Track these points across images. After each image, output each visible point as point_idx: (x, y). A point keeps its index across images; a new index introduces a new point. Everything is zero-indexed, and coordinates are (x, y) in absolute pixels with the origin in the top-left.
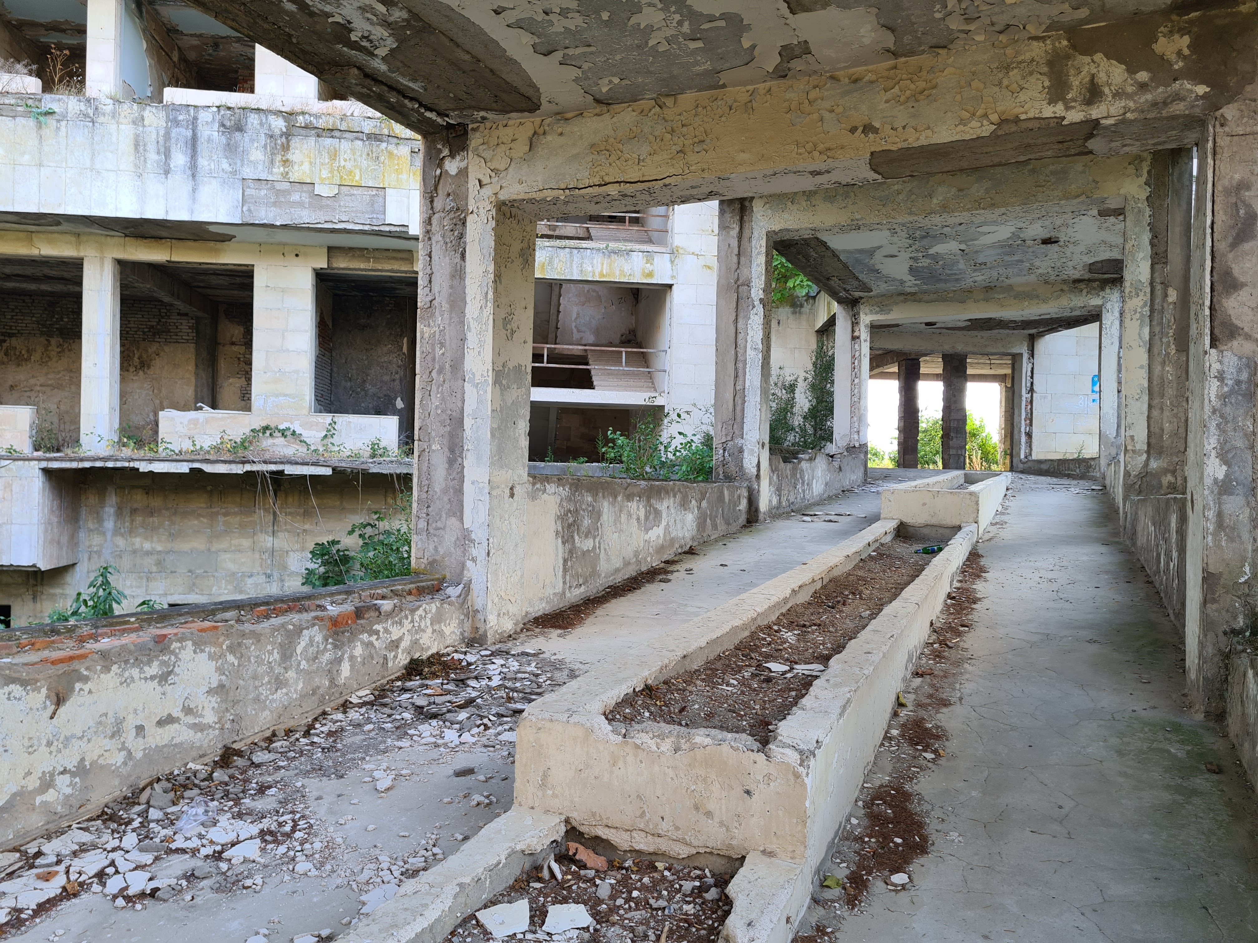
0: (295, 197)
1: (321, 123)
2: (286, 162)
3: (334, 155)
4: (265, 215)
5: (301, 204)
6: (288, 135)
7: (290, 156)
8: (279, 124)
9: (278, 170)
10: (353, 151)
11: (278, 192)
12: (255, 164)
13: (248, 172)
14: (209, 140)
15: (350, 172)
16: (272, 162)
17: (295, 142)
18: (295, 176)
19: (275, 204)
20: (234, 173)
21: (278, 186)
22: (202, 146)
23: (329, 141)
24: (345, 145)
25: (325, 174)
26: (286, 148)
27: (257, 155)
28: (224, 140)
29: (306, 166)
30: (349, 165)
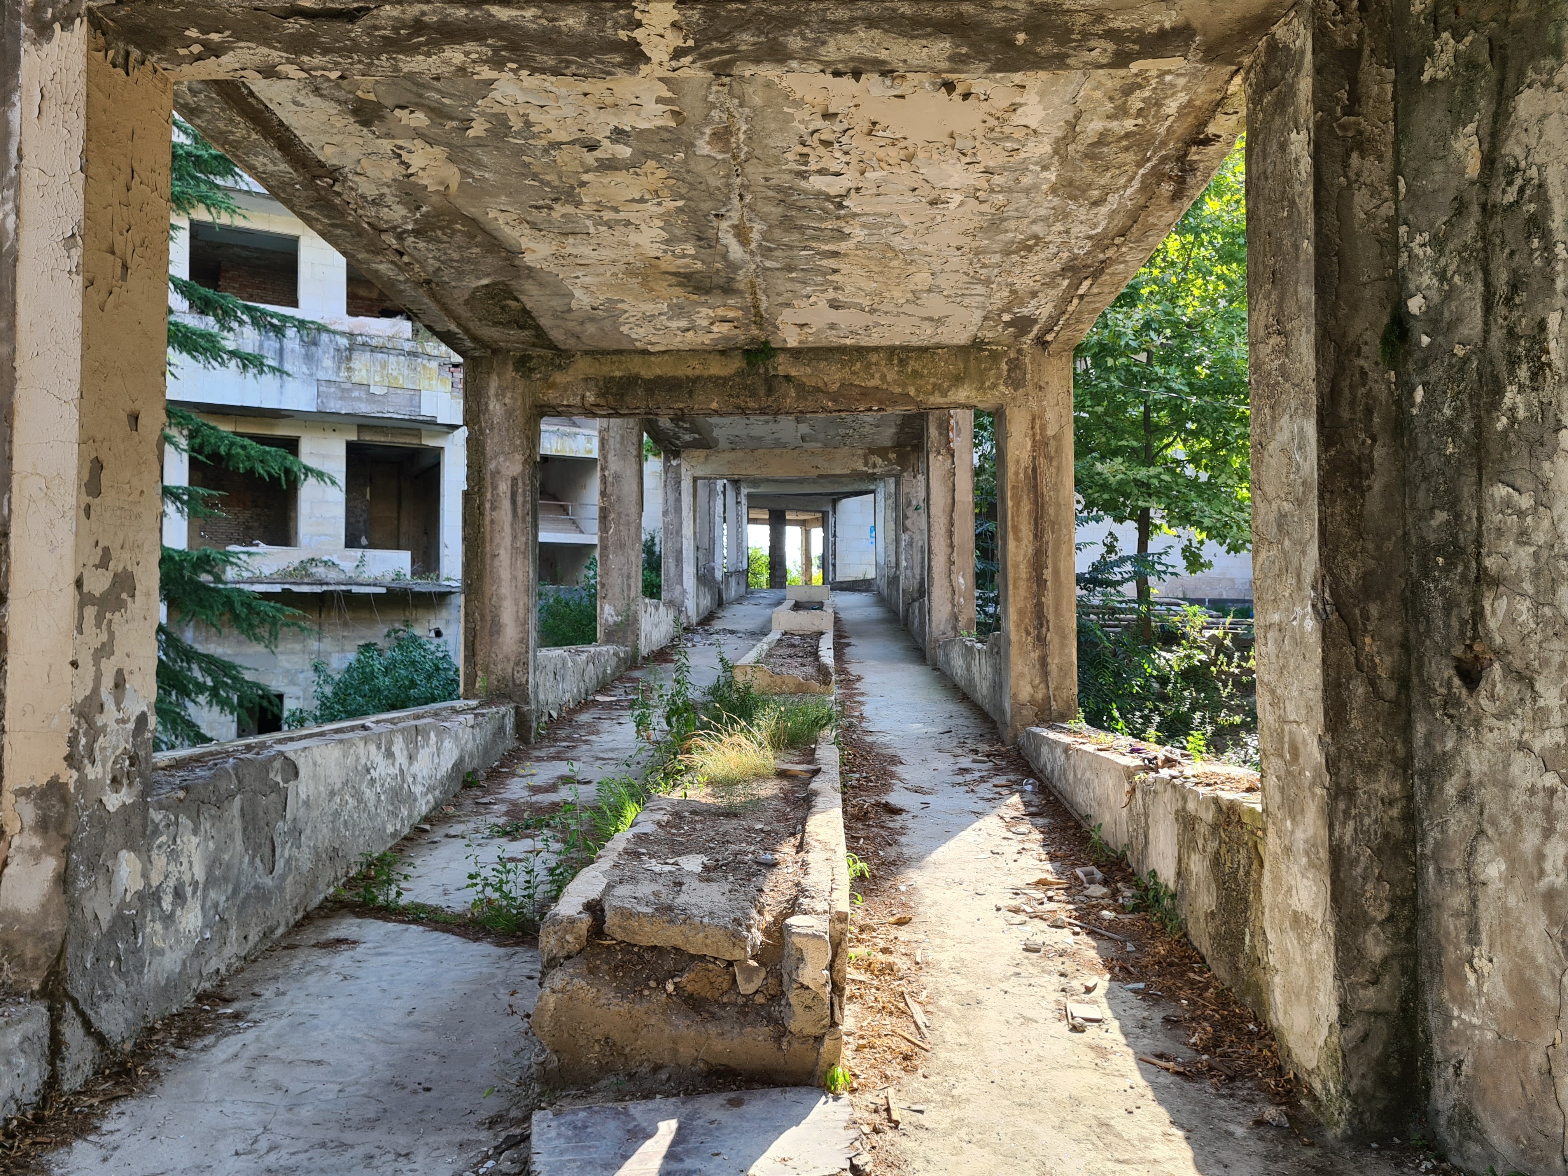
0: (355, 394)
1: (374, 343)
2: (349, 369)
3: (384, 365)
4: (334, 406)
5: (359, 399)
6: (351, 349)
7: (352, 365)
8: (343, 342)
9: (344, 374)
10: (398, 363)
11: (343, 390)
12: (326, 369)
13: (321, 375)
14: (292, 351)
15: (396, 378)
16: (339, 368)
17: (356, 355)
18: (355, 379)
19: (341, 398)
20: (311, 375)
21: (343, 386)
22: (287, 355)
23: (380, 356)
24: (392, 359)
25: (377, 378)
26: (349, 359)
27: (328, 362)
28: (303, 351)
29: (364, 372)
30: (395, 373)
